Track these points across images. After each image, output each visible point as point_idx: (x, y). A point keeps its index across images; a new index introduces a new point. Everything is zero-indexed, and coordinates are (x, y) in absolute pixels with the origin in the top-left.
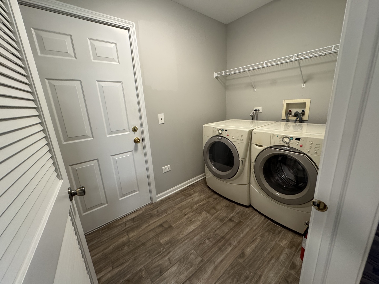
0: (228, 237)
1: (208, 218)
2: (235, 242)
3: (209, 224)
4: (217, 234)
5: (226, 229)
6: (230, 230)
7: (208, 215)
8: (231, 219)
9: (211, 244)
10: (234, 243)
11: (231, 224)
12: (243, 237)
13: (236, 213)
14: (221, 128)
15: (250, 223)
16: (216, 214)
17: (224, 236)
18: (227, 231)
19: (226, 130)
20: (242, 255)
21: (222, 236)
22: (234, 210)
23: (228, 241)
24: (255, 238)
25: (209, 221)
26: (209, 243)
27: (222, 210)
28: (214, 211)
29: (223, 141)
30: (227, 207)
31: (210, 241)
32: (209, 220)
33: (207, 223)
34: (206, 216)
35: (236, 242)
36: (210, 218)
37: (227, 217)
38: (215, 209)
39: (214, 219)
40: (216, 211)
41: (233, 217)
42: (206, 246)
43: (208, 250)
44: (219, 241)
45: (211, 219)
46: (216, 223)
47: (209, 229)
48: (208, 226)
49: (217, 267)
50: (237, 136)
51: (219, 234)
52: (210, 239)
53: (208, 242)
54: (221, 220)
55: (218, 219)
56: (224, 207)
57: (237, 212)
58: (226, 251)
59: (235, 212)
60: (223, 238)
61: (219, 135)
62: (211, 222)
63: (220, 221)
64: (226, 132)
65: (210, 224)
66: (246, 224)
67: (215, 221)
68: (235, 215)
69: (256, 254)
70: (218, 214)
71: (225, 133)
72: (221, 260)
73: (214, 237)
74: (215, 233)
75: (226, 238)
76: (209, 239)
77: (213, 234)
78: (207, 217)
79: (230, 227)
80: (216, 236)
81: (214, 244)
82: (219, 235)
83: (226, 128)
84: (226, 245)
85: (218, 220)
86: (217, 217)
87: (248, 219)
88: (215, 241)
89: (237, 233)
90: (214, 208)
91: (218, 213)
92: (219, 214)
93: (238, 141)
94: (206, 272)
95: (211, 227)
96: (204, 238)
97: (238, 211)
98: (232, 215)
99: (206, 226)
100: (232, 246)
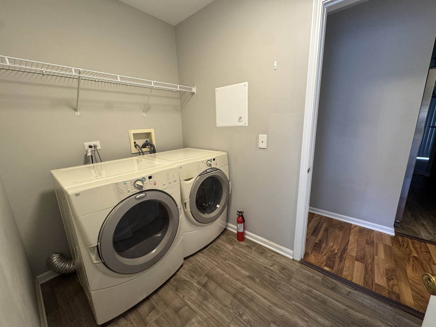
0: (233, 291)
1: (200, 319)
2: (237, 284)
3: (213, 318)
4: (231, 303)
5: (220, 292)
6: (221, 287)
7: (193, 320)
8: (203, 285)
9: (247, 311)
10: (239, 284)
11: (212, 286)
12: (230, 275)
13: (192, 279)
14: (140, 176)
15: (208, 266)
16: (193, 306)
17: (232, 295)
18: (223, 290)
19: (150, 177)
20: (251, 278)
21: (232, 297)
22: (185, 281)
23: (237, 290)
24: (228, 265)
25: (208, 317)
26: (246, 314)
27: (184, 296)
28: (184, 311)
29: (150, 196)
30: (177, 289)
31: (243, 314)
32: (206, 317)
33: (212, 320)
34: (196, 324)
35: (237, 282)
36: (200, 316)
37: (199, 290)
38: (181, 309)
39: (204, 309)
40: (186, 305)
41: (199, 283)
42: (252, 318)
43: (257, 315)
44: (240, 301)
45: (204, 313)
46: (210, 306)
47: (224, 316)
48: (217, 319)
49: (273, 303)
50: (168, 178)
51: (230, 301)
52: (241, 313)
53: (247, 316)
54: (205, 298)
55: (202, 303)
56: (178, 293)
57: (190, 277)
58: (251, 293)
59: (190, 280)
60: (235, 296)
61: (138, 191)
62: (210, 314)
63: (207, 300)
64: (151, 180)
65: (213, 316)
66: (210, 270)
67: (207, 307)
68: (196, 280)
69: (246, 267)
70: (191, 303)
71: (149, 183)
72: (263, 298)
73: (236, 308)
74: (230, 306)
75: (235, 293)
76: (241, 316)
77: (231, 309)
78: (199, 322)
79: (217, 287)
80: (234, 305)
81: (246, 307)
82: (232, 300)
83: (149, 174)
84: (244, 292)
85: (204, 302)
86: (198, 304)
87: (202, 267)
88: (242, 306)
89: (225, 281)
90: (177, 311)
91: (189, 303)
92: (194, 302)
93: (170, 185)
94: (284, 315)
95: (220, 313)
96: (242, 322)
97: (188, 276)
98: (195, 284)
99: (218, 322)
100: (244, 287)
